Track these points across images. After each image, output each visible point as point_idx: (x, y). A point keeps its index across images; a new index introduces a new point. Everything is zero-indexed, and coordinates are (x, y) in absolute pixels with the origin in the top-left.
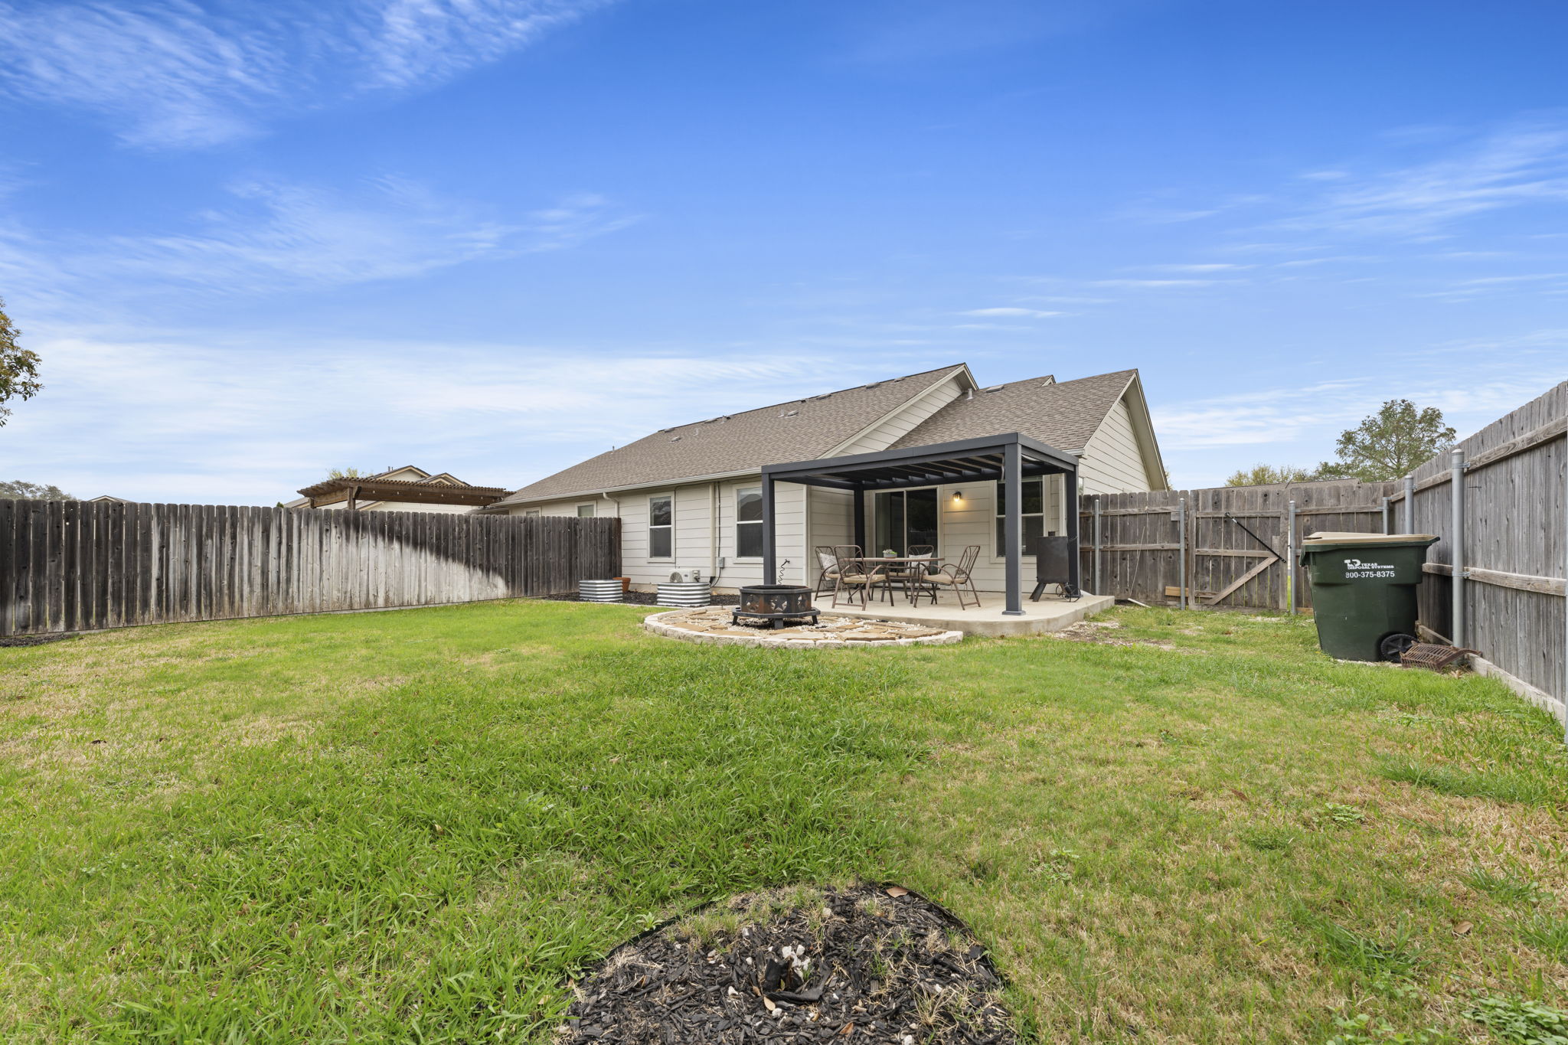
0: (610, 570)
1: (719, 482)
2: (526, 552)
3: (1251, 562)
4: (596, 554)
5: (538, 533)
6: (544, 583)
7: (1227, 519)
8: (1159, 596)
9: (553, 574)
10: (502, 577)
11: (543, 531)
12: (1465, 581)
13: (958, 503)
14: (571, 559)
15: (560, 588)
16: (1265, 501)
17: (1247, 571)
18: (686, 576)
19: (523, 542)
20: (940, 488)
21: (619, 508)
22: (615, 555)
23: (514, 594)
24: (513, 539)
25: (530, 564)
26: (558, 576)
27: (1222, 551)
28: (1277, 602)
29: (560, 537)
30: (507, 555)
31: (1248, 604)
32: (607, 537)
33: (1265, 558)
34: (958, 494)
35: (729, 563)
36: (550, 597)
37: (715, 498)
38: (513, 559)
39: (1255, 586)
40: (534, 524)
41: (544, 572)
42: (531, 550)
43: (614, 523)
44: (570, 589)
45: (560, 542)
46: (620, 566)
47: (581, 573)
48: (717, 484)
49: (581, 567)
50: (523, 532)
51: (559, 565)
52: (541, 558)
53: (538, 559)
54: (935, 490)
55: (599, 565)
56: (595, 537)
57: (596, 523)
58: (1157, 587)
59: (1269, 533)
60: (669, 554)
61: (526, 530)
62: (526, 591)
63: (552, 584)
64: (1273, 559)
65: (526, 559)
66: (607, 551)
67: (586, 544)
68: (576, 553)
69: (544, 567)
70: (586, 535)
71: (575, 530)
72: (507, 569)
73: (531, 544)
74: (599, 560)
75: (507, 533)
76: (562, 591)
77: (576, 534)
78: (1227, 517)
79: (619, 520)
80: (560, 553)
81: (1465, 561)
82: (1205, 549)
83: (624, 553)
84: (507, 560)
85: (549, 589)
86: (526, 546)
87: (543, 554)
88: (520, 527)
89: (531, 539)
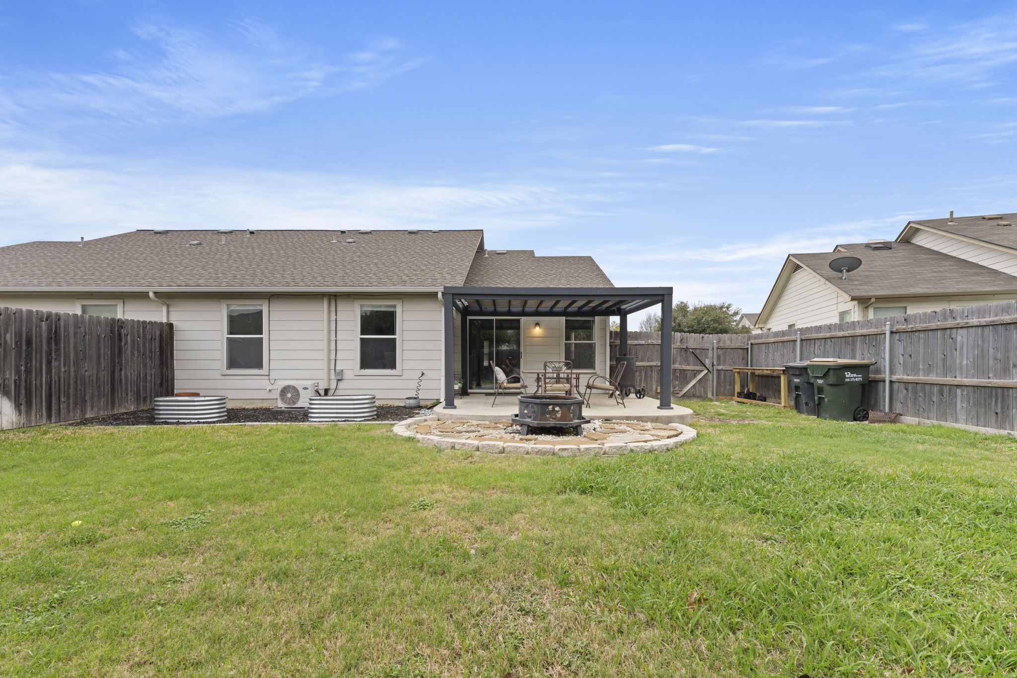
0: (161, 384)
1: (335, 296)
2: (49, 362)
3: (695, 373)
4: (145, 365)
5: (67, 337)
6: (76, 404)
7: (687, 349)
8: (654, 393)
9: (89, 391)
10: (9, 398)
11: (75, 333)
12: (891, 382)
13: (537, 331)
14: (113, 372)
15: (99, 409)
16: (703, 340)
17: (694, 378)
18: (305, 389)
19: (45, 348)
20: (523, 319)
21: (168, 312)
22: (167, 368)
23: (29, 421)
24: (29, 343)
25: (55, 378)
26: (96, 393)
27: (684, 367)
28: (707, 394)
29: (99, 342)
30: (18, 367)
31: (694, 396)
32: (157, 344)
33: (702, 371)
34: (537, 324)
35: (347, 375)
36: (85, 422)
37: (329, 311)
38: (28, 372)
39: (697, 386)
40: (62, 323)
41: (76, 389)
42: (58, 359)
43: (166, 328)
44: (113, 408)
45: (99, 348)
46: (173, 379)
47: (127, 389)
48: (334, 297)
49: (126, 383)
50: (45, 335)
51: (98, 379)
52: (72, 369)
53: (67, 372)
54: (519, 320)
55: (149, 378)
56: (144, 344)
57: (144, 328)
58: (652, 387)
59: (704, 357)
60: (260, 365)
61: (49, 332)
62: (49, 416)
63: (88, 404)
64: (706, 371)
65: (49, 371)
66: (157, 361)
67: (132, 352)
68: (120, 363)
69: (76, 382)
70: (133, 341)
71: (120, 335)
72: (17, 386)
73: (58, 350)
74: (149, 372)
75: (18, 334)
76: (101, 413)
77: (120, 340)
78: (687, 348)
79: (171, 326)
80: (99, 363)
81: (892, 372)
82: (677, 366)
83: (176, 364)
84: (18, 372)
85: (83, 411)
86: (49, 354)
87: (76, 364)
88: (40, 327)
89: (57, 343)
